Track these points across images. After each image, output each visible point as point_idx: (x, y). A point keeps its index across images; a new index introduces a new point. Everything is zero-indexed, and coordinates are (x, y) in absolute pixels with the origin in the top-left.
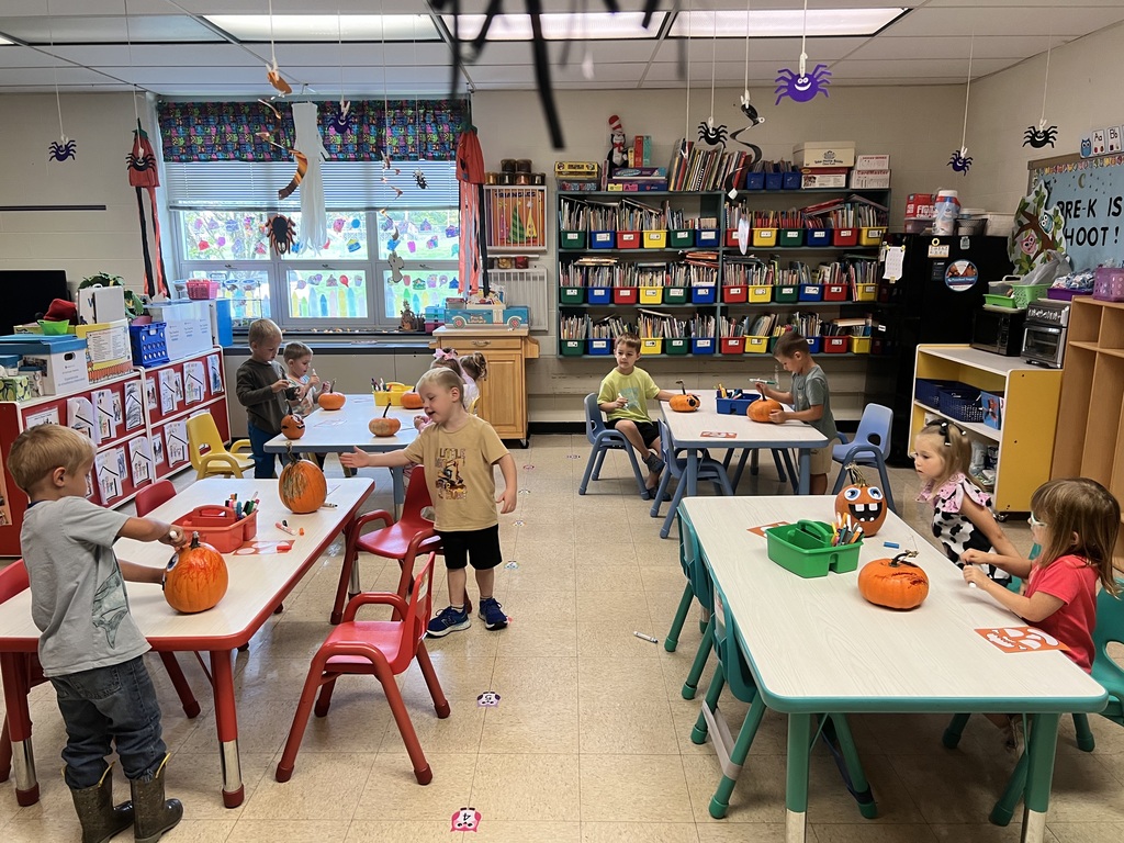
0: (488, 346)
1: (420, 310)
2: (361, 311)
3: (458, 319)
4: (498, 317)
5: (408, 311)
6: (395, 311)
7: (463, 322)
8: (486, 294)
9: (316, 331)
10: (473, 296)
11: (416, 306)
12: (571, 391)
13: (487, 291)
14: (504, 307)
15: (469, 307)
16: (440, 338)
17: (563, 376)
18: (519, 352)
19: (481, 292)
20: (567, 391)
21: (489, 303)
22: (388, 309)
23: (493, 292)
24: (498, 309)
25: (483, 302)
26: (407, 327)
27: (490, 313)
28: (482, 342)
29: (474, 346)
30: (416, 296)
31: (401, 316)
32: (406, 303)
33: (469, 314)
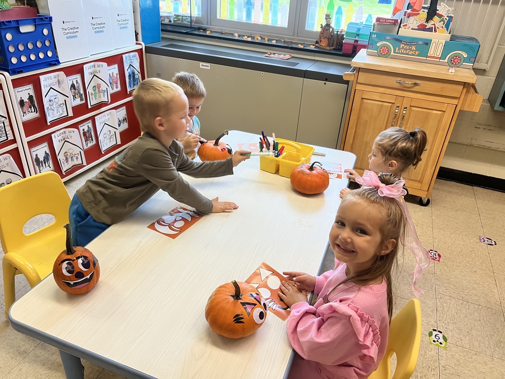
0: (416, 88)
1: (341, 25)
2: (282, 21)
3: (384, 46)
4: (435, 50)
5: (328, 25)
6: (315, 24)
7: (389, 50)
8: (430, 17)
9: (236, 37)
10: (412, 19)
11: (338, 21)
12: (493, 146)
13: (432, 12)
14: (448, 36)
15: (404, 32)
16: (359, 70)
17: (489, 127)
18: (455, 102)
19: (424, 14)
20: (488, 145)
21: (430, 30)
22: (308, 21)
23: (440, 16)
24: (439, 38)
25: (422, 28)
26: (324, 44)
27: (427, 43)
28: (409, 82)
29: (397, 85)
30: (340, 8)
31: (319, 30)
32: (328, 17)
33: (399, 40)
